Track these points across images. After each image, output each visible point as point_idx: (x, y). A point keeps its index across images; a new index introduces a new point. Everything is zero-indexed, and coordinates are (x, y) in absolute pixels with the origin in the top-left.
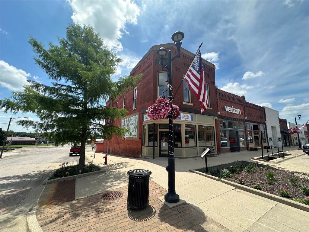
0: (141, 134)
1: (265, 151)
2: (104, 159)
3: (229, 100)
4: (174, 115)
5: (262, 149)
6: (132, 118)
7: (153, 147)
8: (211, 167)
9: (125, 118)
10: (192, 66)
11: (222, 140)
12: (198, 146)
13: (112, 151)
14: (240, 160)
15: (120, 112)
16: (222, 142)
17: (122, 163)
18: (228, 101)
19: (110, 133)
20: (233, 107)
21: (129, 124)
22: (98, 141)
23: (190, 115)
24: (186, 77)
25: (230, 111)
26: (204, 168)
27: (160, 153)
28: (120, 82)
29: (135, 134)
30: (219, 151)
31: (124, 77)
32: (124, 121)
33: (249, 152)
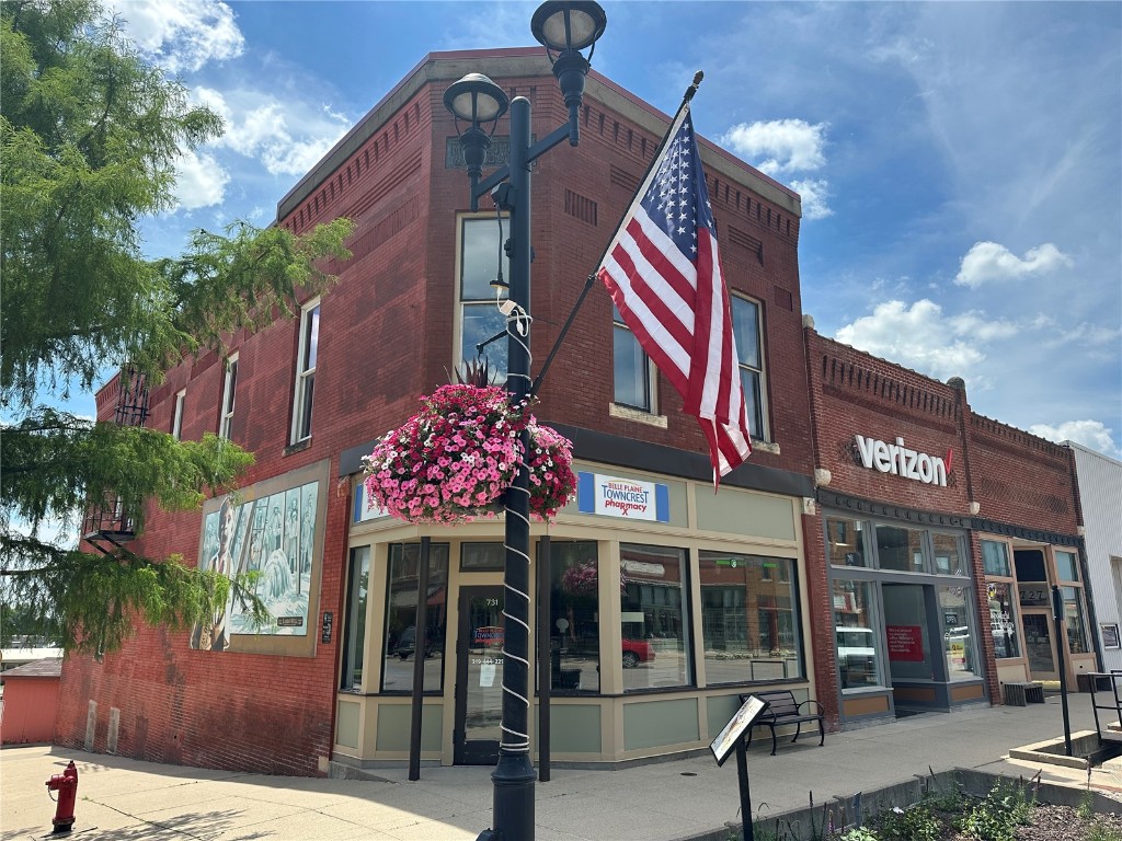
0: (335, 611)
1: (1080, 703)
2: (56, 793)
3: (881, 401)
4: (537, 493)
5: (1063, 691)
6: (277, 500)
7: (409, 700)
8: (777, 821)
9: (226, 498)
10: (644, 203)
11: (844, 640)
12: (701, 683)
13: (122, 731)
14: (944, 765)
15: (195, 459)
16: (844, 652)
17: (186, 819)
18: (871, 405)
19: (112, 607)
20: (901, 441)
21: (257, 544)
22: (22, 663)
23: (649, 487)
24: (609, 264)
25: (884, 468)
26: (731, 828)
27: (459, 734)
28: (198, 264)
29: (295, 613)
30: (830, 714)
31: (229, 229)
32: (223, 521)
33: (1000, 713)
